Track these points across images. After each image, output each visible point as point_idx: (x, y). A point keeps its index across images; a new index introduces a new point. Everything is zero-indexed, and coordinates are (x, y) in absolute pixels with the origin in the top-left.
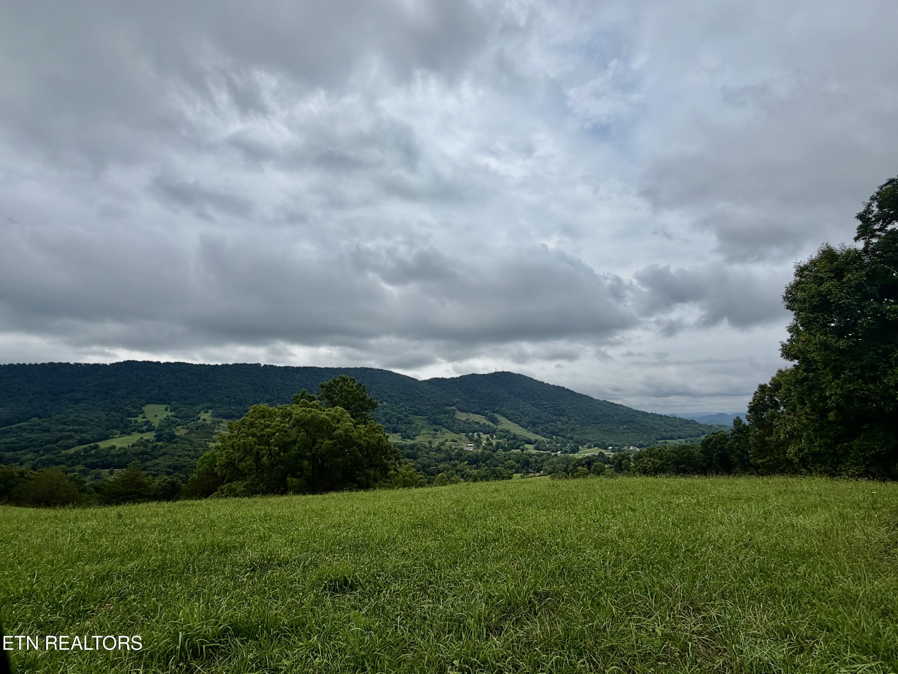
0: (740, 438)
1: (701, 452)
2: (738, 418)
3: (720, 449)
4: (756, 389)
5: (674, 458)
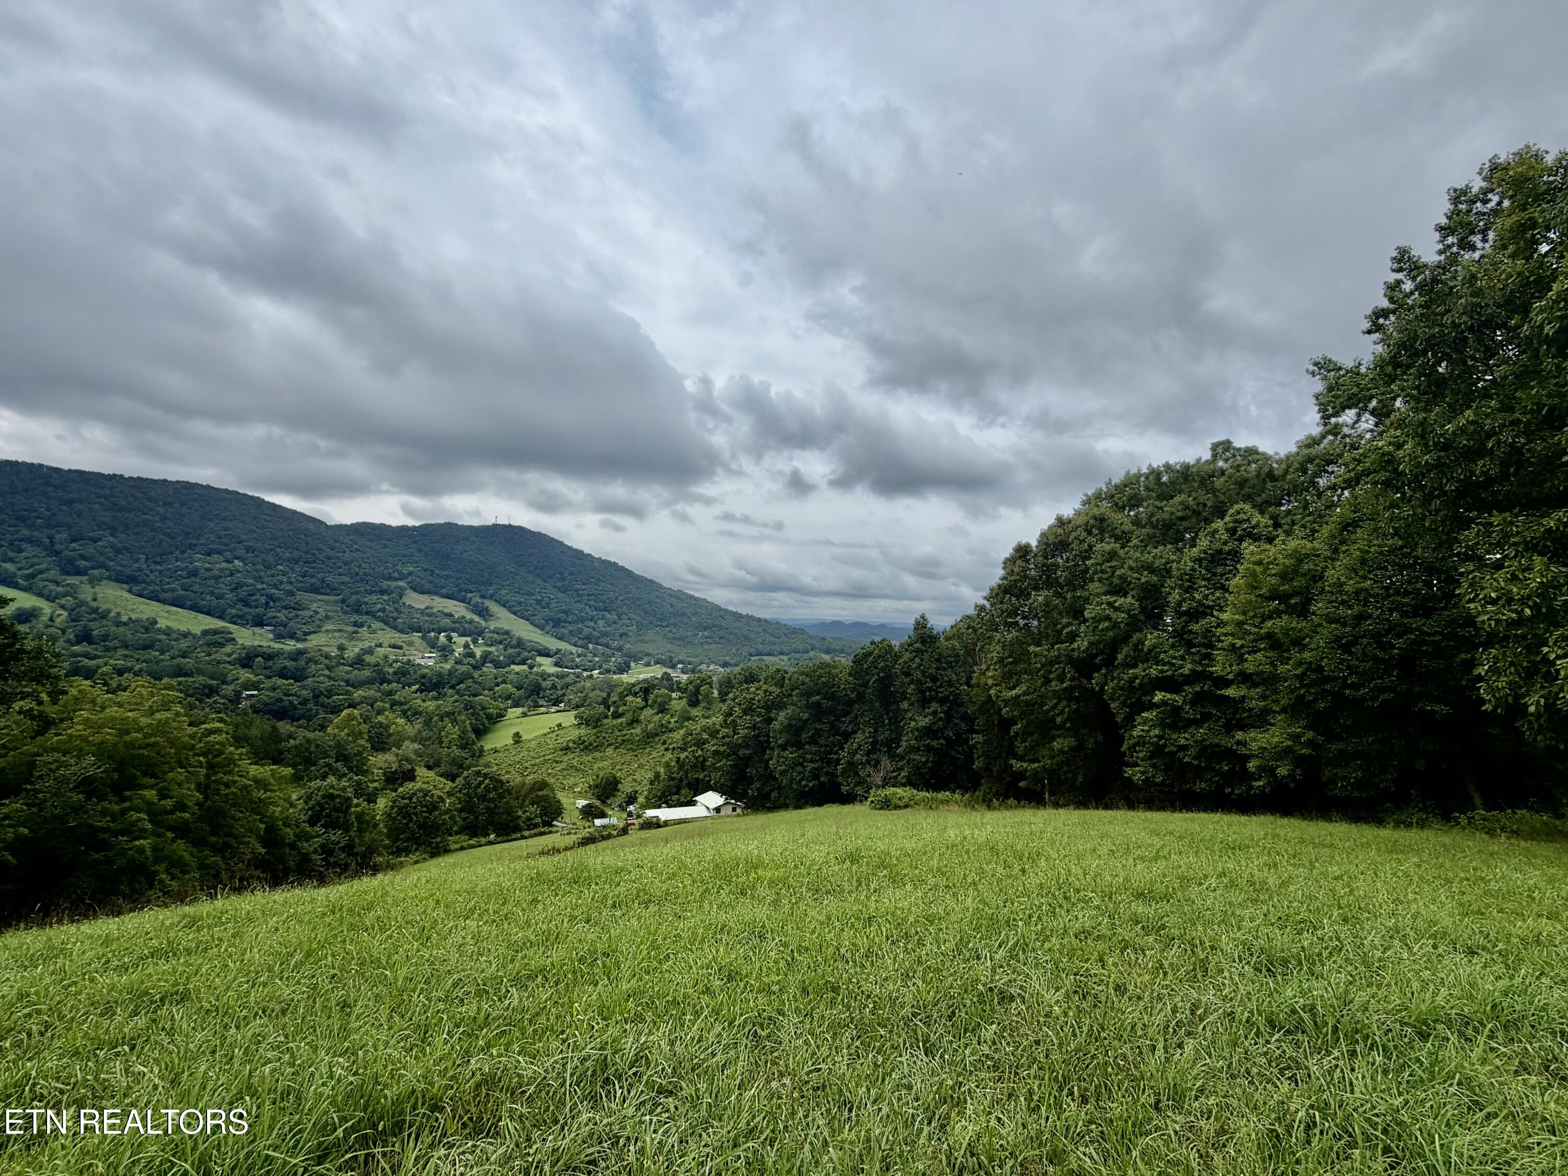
1: (850, 674)
2: (923, 617)
3: (883, 669)
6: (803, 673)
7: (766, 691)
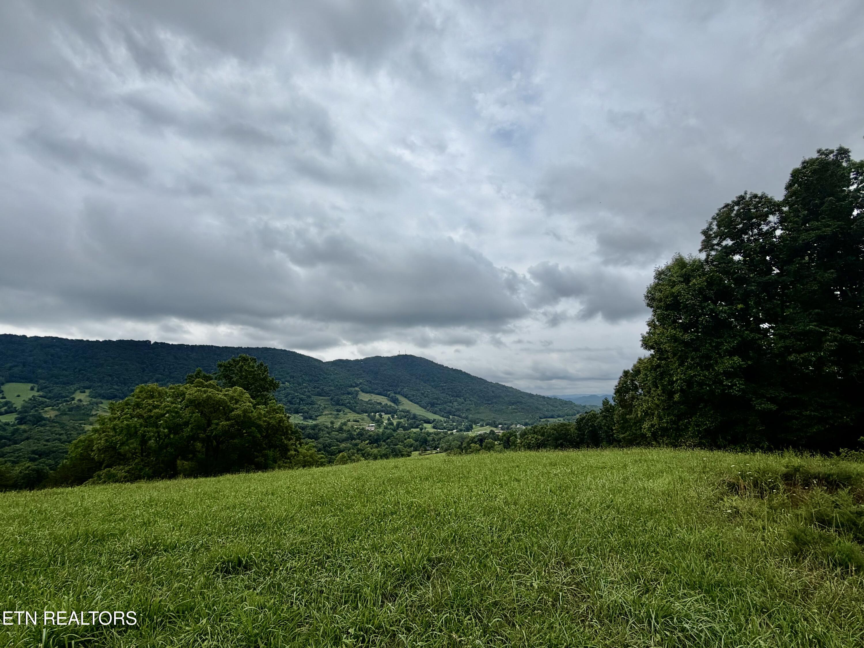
0: (607, 416)
1: (576, 429)
2: (606, 399)
3: (591, 426)
4: (621, 374)
5: (553, 434)
6: (553, 429)
7: (536, 439)
